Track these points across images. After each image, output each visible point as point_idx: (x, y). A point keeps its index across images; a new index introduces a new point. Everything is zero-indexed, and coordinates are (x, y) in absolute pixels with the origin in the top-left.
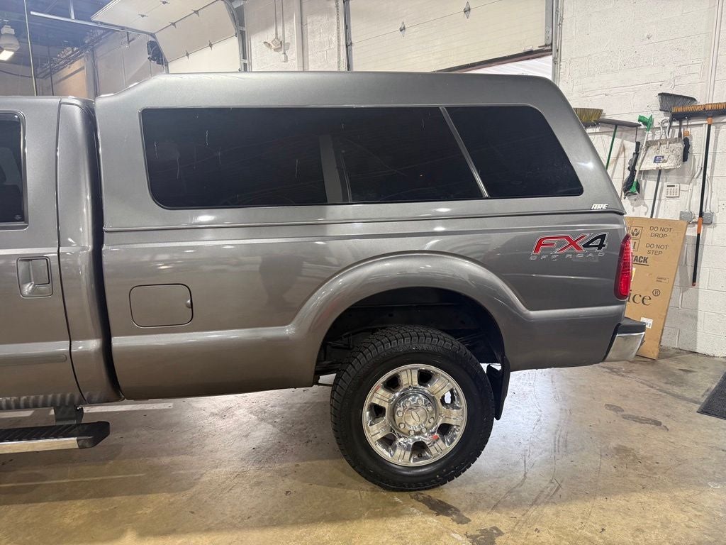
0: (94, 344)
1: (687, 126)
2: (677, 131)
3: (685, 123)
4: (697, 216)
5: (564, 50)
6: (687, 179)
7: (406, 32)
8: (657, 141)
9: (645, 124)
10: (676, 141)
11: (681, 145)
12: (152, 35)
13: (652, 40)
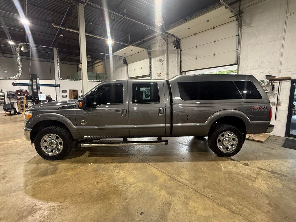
0: (169, 125)
1: (273, 83)
2: (271, 84)
3: (273, 82)
4: (276, 103)
5: (240, 64)
6: (273, 95)
7: (197, 59)
8: (265, 86)
9: (262, 82)
10: (270, 86)
11: (272, 87)
12: (125, 57)
13: (264, 63)
